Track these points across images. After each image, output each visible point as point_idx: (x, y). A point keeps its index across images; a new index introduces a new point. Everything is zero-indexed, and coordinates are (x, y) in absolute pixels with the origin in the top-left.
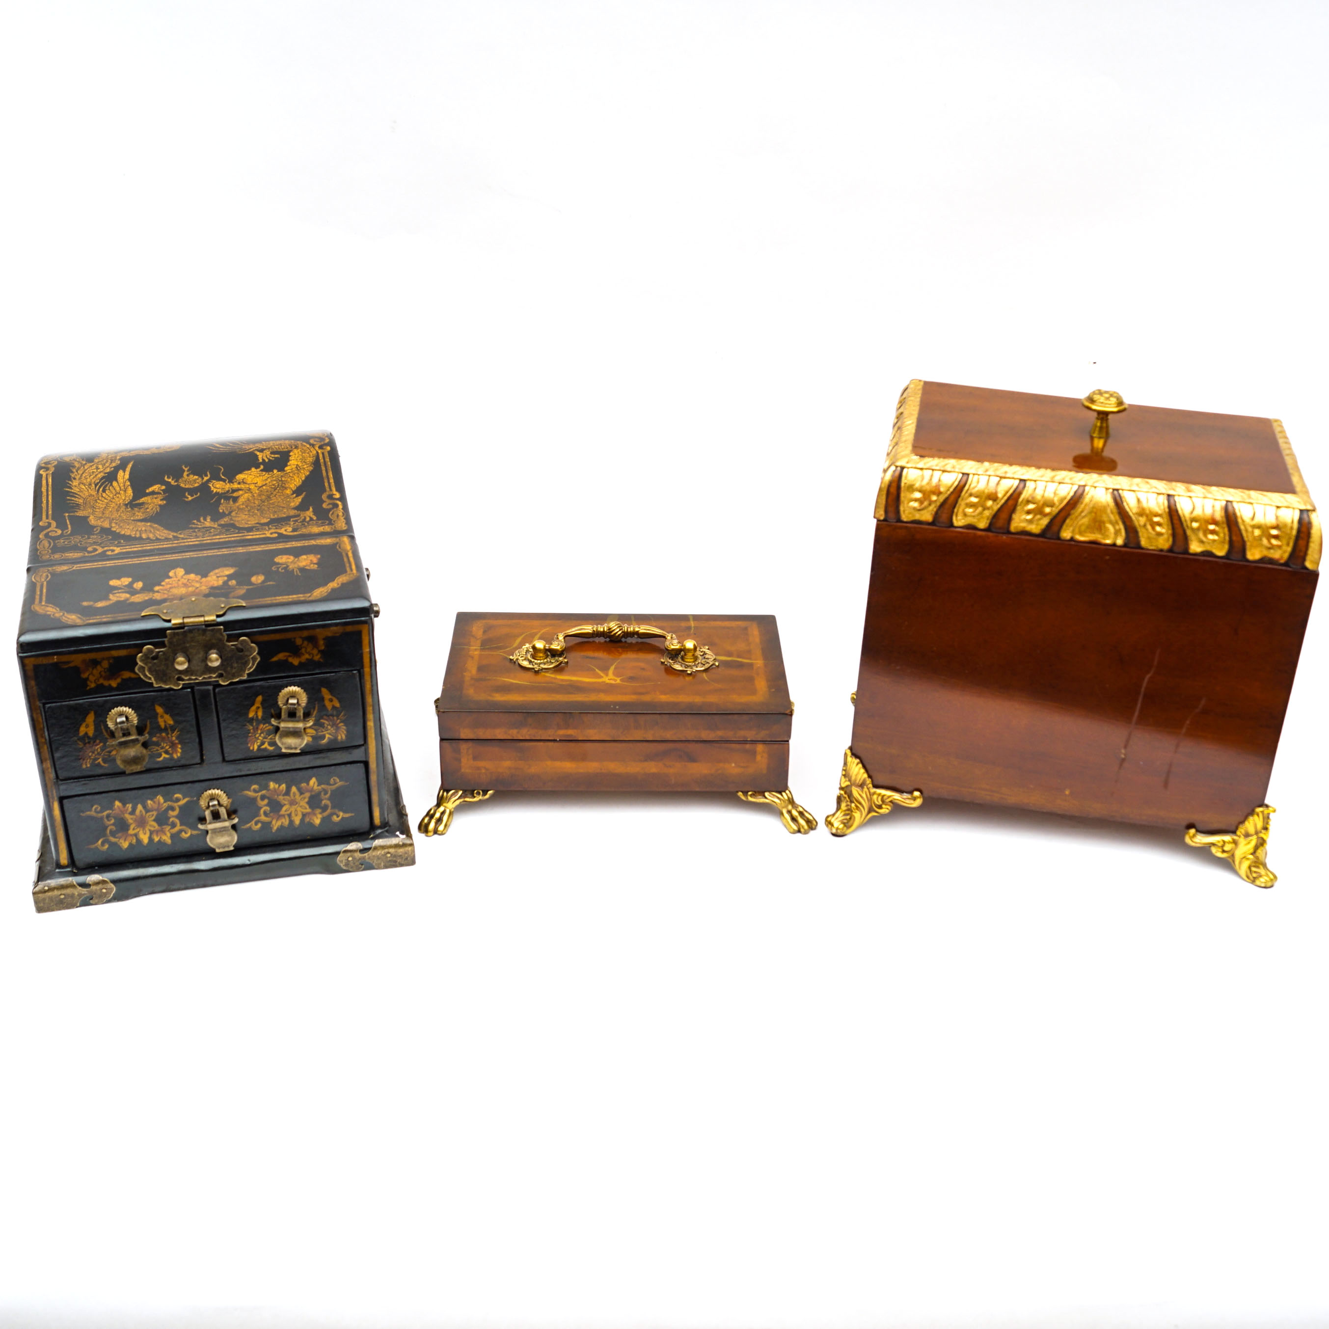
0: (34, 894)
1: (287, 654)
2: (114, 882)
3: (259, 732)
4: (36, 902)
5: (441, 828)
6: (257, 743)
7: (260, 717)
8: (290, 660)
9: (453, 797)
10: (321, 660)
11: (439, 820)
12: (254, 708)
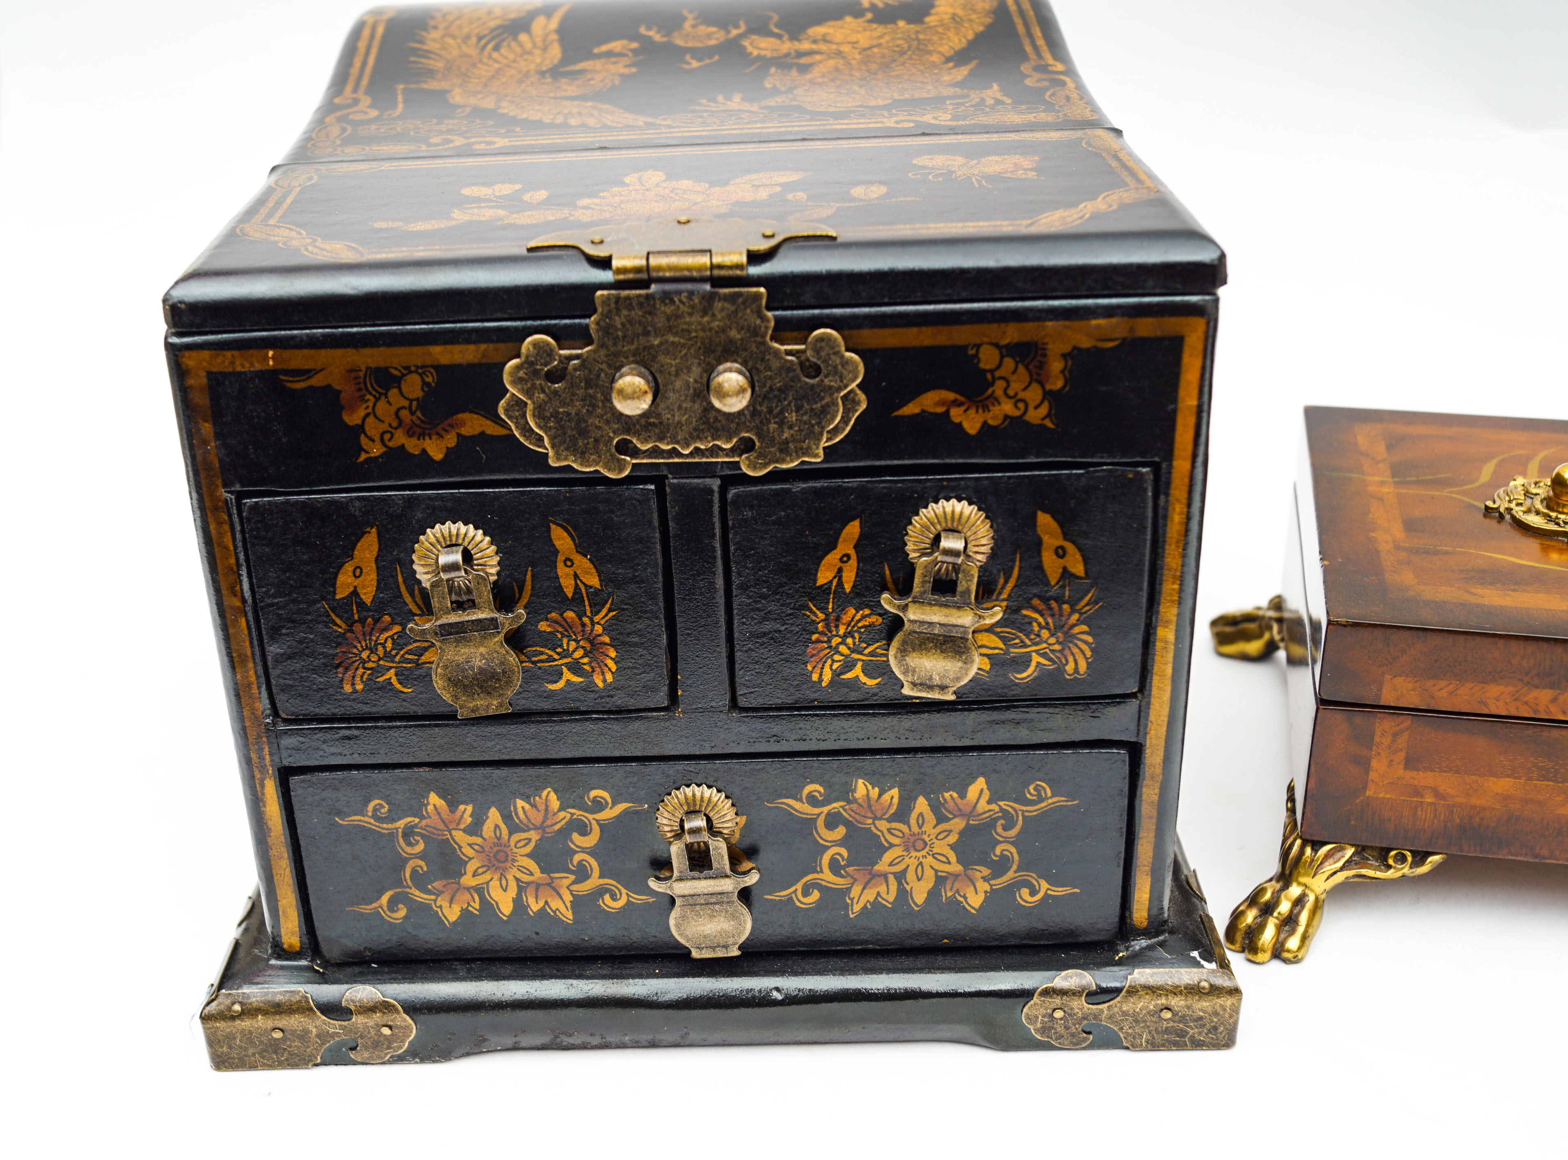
0: (205, 1018)
1: (951, 396)
2: (414, 1009)
3: (842, 631)
4: (212, 1042)
5: (1293, 943)
6: (833, 661)
7: (848, 588)
8: (956, 415)
9: (1331, 861)
10: (1048, 423)
11: (1290, 922)
12: (833, 558)
